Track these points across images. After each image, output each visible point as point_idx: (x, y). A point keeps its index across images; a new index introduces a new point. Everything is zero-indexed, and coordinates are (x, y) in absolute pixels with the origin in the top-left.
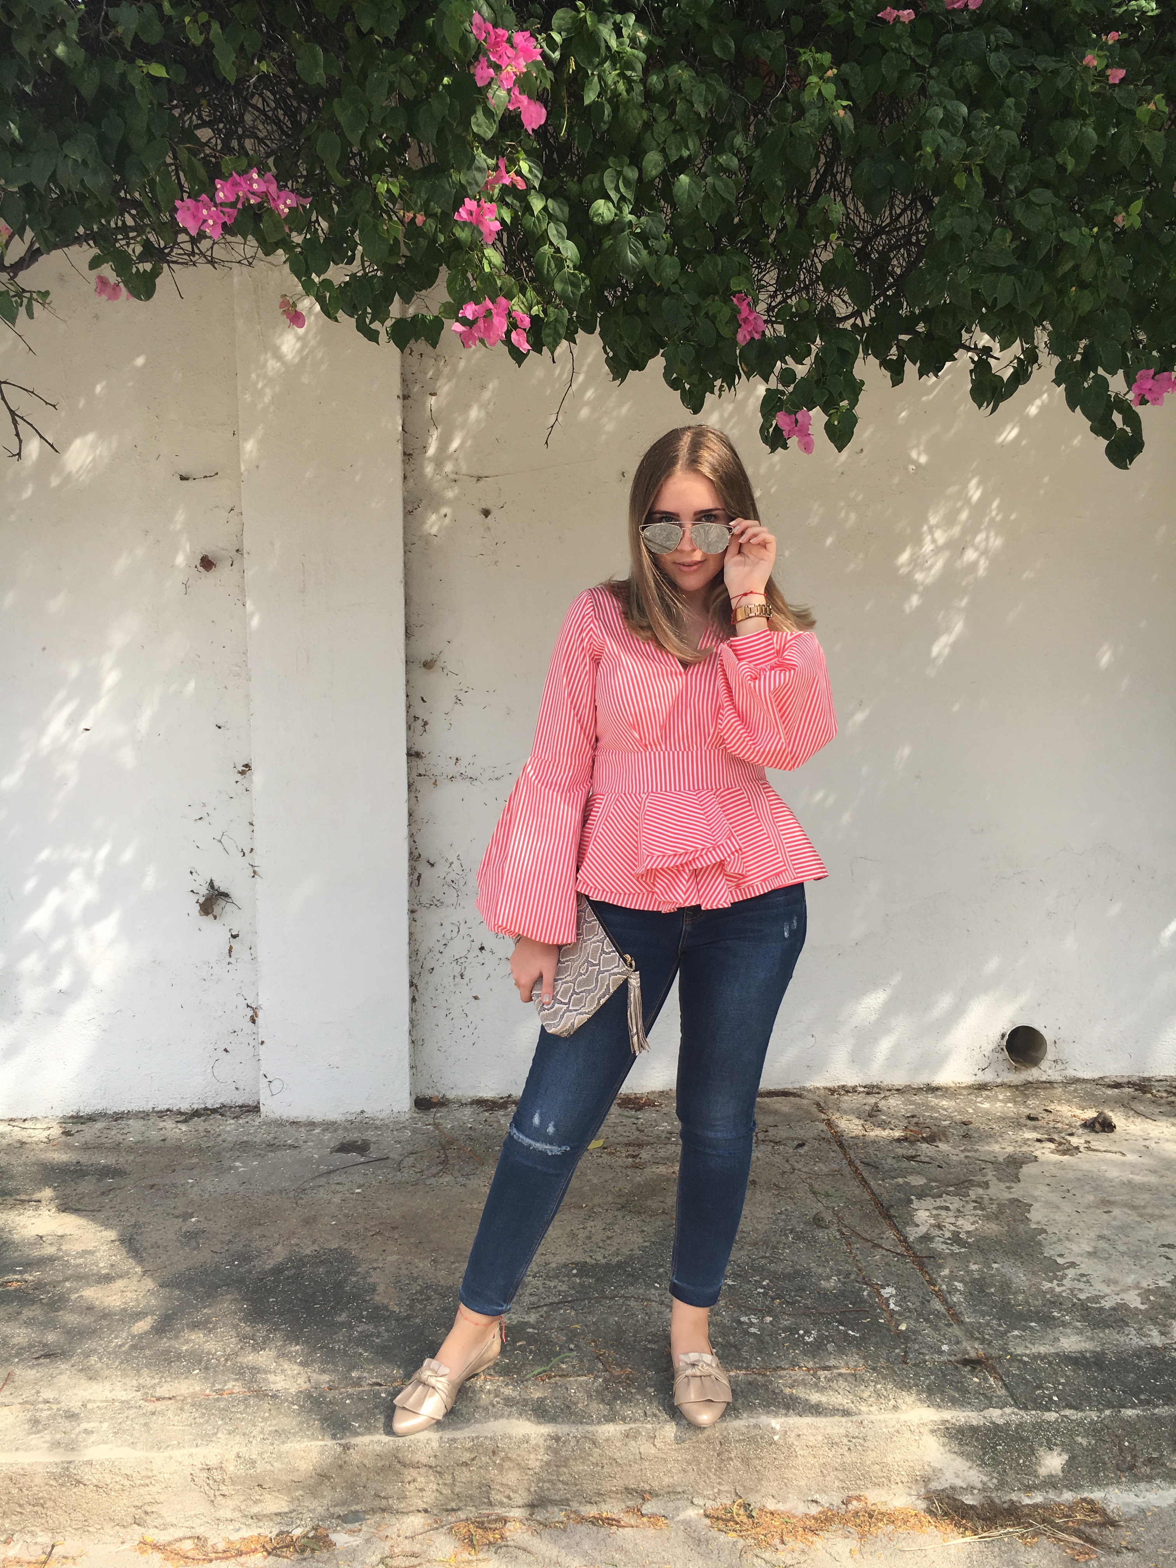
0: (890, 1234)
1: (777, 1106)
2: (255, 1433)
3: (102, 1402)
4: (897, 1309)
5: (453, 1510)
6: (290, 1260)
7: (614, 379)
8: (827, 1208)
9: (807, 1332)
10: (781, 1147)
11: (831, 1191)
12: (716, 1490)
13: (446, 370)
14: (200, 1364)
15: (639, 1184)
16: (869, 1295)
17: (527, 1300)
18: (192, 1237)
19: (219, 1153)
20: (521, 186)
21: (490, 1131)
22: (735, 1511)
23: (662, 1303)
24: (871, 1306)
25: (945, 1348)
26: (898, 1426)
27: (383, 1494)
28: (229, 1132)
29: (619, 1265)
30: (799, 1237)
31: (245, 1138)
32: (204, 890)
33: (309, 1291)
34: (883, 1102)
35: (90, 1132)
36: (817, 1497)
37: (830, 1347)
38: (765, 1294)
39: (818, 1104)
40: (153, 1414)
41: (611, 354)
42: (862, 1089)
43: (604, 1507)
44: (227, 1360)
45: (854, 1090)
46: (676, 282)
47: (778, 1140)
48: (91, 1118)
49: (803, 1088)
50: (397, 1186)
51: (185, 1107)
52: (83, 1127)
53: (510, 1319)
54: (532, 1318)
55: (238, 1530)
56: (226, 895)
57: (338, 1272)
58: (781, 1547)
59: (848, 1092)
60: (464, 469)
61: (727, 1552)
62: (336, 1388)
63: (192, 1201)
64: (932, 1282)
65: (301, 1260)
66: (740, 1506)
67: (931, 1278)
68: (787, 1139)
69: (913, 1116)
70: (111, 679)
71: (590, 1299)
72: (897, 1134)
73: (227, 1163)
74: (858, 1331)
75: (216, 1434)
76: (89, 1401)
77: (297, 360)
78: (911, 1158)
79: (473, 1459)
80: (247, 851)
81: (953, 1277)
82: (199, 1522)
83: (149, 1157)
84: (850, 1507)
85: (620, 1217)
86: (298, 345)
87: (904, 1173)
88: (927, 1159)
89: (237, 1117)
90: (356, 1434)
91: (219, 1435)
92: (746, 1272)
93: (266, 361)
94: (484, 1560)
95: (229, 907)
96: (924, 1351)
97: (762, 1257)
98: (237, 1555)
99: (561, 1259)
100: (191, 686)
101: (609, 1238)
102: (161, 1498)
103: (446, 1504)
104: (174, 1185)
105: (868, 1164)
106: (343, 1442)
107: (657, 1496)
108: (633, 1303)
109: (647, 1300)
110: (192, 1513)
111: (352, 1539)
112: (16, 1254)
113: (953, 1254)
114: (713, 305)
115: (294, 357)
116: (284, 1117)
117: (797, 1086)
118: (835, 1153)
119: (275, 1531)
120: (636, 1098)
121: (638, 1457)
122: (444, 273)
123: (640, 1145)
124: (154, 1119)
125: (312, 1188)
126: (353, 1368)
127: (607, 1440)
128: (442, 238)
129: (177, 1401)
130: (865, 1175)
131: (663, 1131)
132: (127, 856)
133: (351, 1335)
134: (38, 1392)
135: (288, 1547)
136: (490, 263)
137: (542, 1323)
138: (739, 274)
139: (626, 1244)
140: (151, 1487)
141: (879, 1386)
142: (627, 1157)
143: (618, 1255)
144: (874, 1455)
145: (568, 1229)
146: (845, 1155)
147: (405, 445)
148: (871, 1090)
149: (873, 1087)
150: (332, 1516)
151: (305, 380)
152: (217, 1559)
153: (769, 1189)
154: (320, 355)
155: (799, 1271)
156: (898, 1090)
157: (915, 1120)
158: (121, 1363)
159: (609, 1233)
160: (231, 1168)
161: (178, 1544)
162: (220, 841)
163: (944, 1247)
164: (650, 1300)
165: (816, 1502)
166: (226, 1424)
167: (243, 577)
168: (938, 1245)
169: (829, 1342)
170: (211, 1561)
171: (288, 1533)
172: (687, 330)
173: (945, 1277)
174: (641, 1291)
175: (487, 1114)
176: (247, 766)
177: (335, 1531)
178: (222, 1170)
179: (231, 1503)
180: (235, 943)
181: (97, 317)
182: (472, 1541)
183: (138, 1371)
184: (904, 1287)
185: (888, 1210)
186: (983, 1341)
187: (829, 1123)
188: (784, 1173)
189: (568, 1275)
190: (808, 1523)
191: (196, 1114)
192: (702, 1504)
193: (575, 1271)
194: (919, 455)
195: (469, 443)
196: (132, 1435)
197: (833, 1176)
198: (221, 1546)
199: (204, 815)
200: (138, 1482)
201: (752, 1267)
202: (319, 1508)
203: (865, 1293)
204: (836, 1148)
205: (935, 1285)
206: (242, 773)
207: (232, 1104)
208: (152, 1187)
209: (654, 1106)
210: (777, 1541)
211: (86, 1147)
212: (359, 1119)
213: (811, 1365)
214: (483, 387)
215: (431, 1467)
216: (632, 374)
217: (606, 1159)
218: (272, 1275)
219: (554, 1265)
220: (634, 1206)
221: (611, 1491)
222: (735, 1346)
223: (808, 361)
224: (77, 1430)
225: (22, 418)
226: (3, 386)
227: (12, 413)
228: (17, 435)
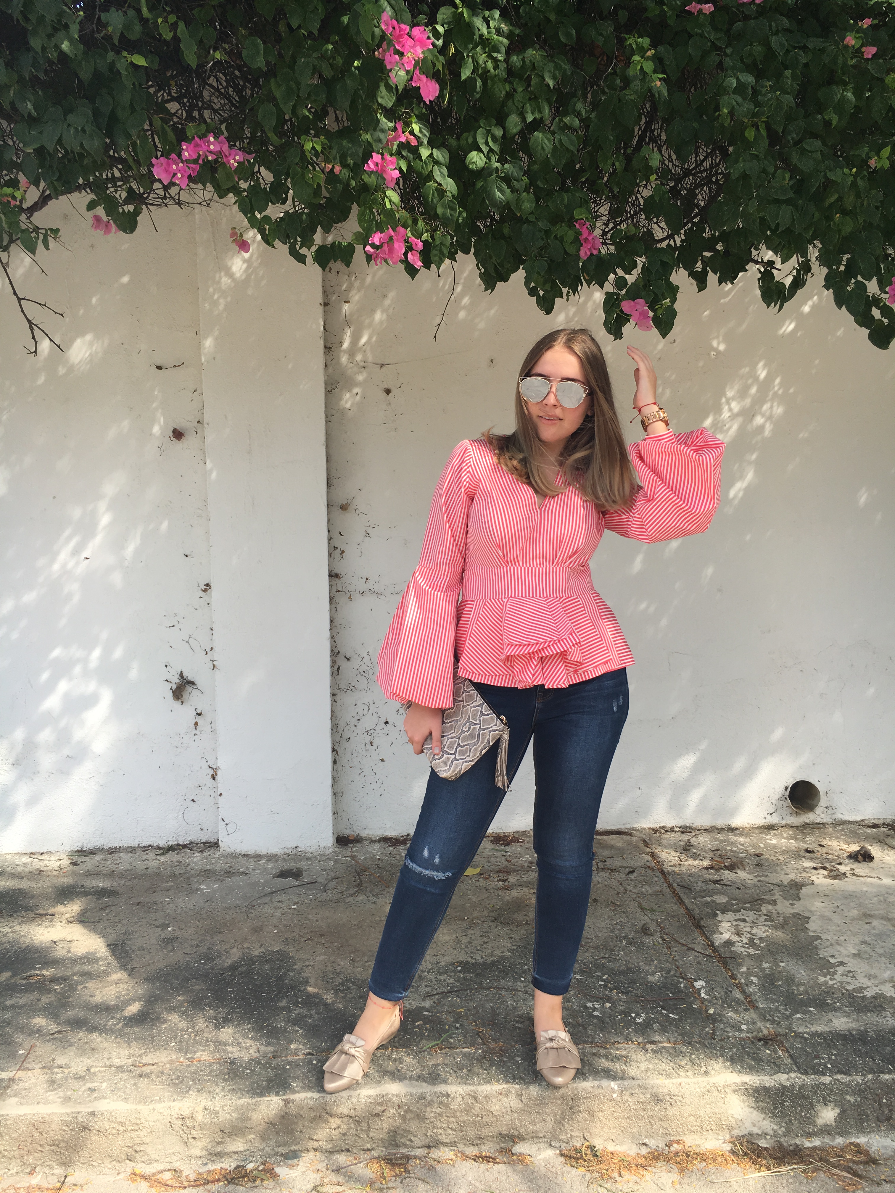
0: (701, 939)
1: (613, 842)
2: (218, 1091)
3: (102, 1067)
4: (707, 997)
5: (368, 1150)
6: (243, 959)
7: (486, 290)
8: (652, 920)
9: (638, 1015)
10: (617, 874)
11: (655, 907)
12: (569, 1136)
13: (357, 284)
14: (175, 1038)
15: (508, 901)
16: (685, 987)
17: (423, 990)
18: (168, 941)
19: (189, 878)
20: (414, 142)
21: (394, 861)
22: (583, 1151)
23: (526, 992)
24: (687, 995)
25: (744, 1027)
26: (708, 1087)
27: (315, 1138)
28: (196, 863)
29: (493, 963)
30: (631, 943)
31: (208, 867)
32: (176, 680)
33: (258, 983)
34: (694, 839)
35: (90, 863)
36: (646, 1141)
37: (656, 1026)
38: (605, 986)
39: (644, 841)
40: (141, 1076)
41: (483, 270)
42: (678, 829)
43: (483, 1148)
44: (196, 1035)
45: (672, 830)
46: (532, 213)
47: (614, 868)
48: (92, 852)
49: (633, 829)
50: (323, 904)
51: (162, 843)
52: (86, 859)
53: (410, 1004)
54: (427, 1004)
55: (206, 1164)
56: (192, 683)
57: (279, 968)
58: (619, 1179)
59: (667, 831)
60: (370, 359)
61: (578, 1183)
62: (280, 1057)
63: (168, 915)
64: (733, 977)
65: (251, 959)
66: (587, 1147)
67: (732, 974)
68: (621, 867)
69: (717, 850)
70: (105, 520)
71: (471, 989)
72: (705, 863)
73: (195, 886)
74: (677, 1015)
75: (188, 1091)
76: (92, 1066)
77: (243, 277)
78: (716, 882)
79: (383, 1111)
80: (208, 650)
81: (749, 973)
82: (176, 1158)
83: (136, 881)
84: (672, 1149)
85: (493, 927)
86: (245, 266)
87: (711, 893)
88: (729, 883)
89: (202, 851)
90: (294, 1092)
91: (191, 1092)
92: (590, 969)
93: (220, 278)
94: (393, 1188)
95: (195, 692)
96: (727, 1029)
97: (603, 958)
98: (205, 1184)
99: (448, 959)
100: (165, 525)
101: (485, 943)
102: (147, 1140)
103: (363, 1146)
104: (155, 903)
105: (682, 887)
106: (285, 1097)
107: (524, 1139)
108: (503, 992)
109: (514, 990)
110: (171, 1151)
111: (291, 1172)
112: (36, 955)
113: (749, 955)
114: (561, 230)
115: (241, 276)
116: (238, 851)
117: (628, 826)
118: (658, 879)
119: (234, 1165)
120: (505, 836)
121: (509, 1110)
122: (355, 209)
123: (508, 872)
124: (139, 852)
125: (260, 905)
126: (291, 1042)
127: (486, 1097)
128: (353, 183)
129: (158, 1066)
130: (681, 895)
131: (525, 861)
132: (118, 653)
133: (290, 1016)
134: (54, 1060)
135: (243, 1177)
136: (390, 201)
137: (435, 1007)
138: (580, 207)
139: (498, 947)
140: (139, 1132)
141: (693, 1056)
142: (498, 881)
143: (492, 956)
144: (690, 1108)
145: (454, 936)
146: (665, 880)
147: (326, 340)
148: (685, 830)
149: (687, 827)
150: (276, 1154)
151: (250, 292)
152: (190, 1186)
153: (607, 906)
154: (261, 273)
155: (631, 968)
156: (706, 830)
157: (719, 852)
158: (117, 1037)
159: (485, 940)
160: (197, 890)
161: (160, 1175)
162: (187, 642)
163: (743, 949)
164: (517, 990)
165: (645, 1144)
166: (196, 1084)
167: (204, 442)
168: (738, 948)
169: (654, 1023)
170: (185, 1188)
171: (244, 1166)
172: (541, 248)
173: (743, 973)
174: (510, 984)
175: (391, 848)
176: (207, 585)
177: (279, 1166)
178: (192, 892)
179: (200, 1144)
180: (200, 720)
181: (92, 246)
182: (383, 1173)
183: (129, 1044)
184: (712, 980)
185: (699, 922)
186: (773, 1022)
187: (653, 855)
188: (618, 893)
189: (454, 971)
190: (639, 1160)
191: (171, 848)
192: (558, 1146)
193: (459, 968)
194: (718, 344)
195: (374, 339)
196: (124, 1093)
197: (656, 895)
198: (192, 1177)
199: (176, 623)
200: (130, 1128)
201: (595, 965)
202: (267, 1149)
203: (682, 985)
204: (658, 874)
205: (735, 979)
206: (205, 591)
207: (198, 841)
208: (138, 904)
209: (519, 842)
210: (616, 1175)
211: (88, 874)
212: (294, 852)
213: (640, 1040)
214: (385, 296)
215: (351, 1117)
216: (500, 285)
217: (482, 883)
218: (230, 971)
219: (443, 964)
220: (504, 919)
221: (489, 1136)
222: (583, 1026)
223: (634, 272)
224: (83, 1088)
225: (36, 326)
226: (22, 301)
227: (29, 322)
228: (34, 338)
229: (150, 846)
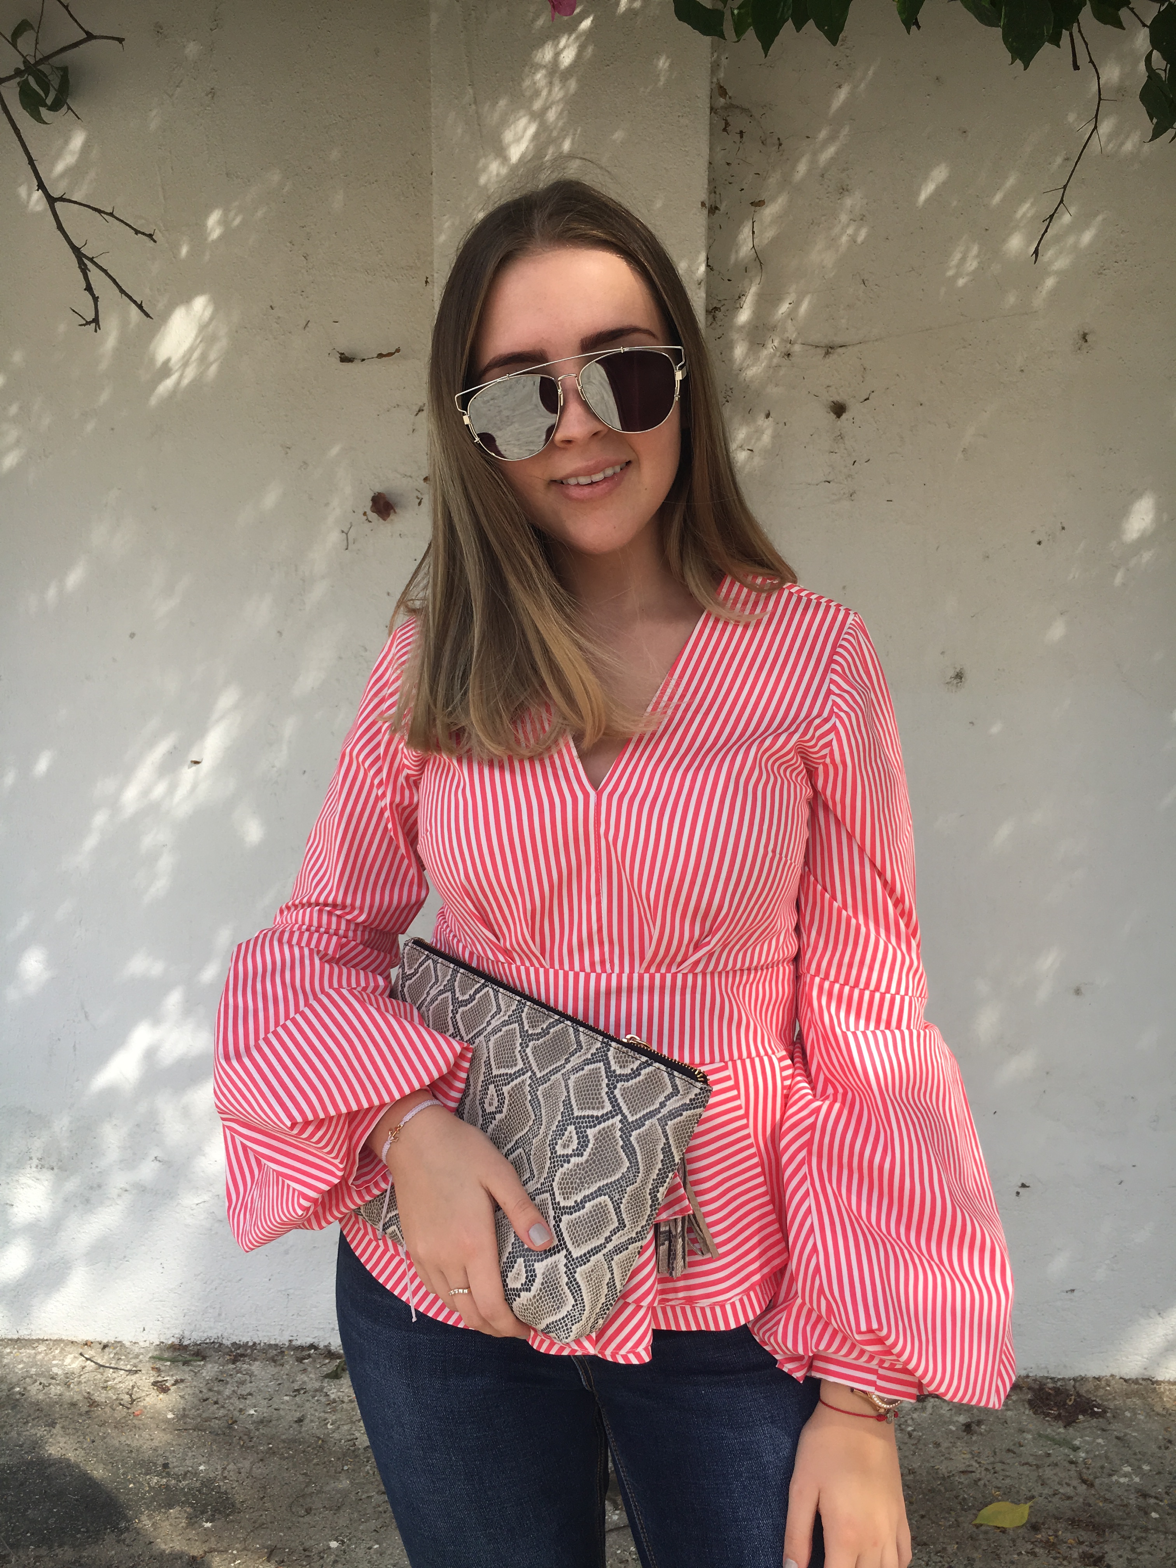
35: (192, 1387)
48: (199, 1353)
52: (186, 1372)
120: (1057, 1390)
123: (1098, 1528)
209: (1094, 1415)
225: (91, 260)
226: (58, 205)
227: (76, 250)
228: (89, 288)
229: (312, 1346)
